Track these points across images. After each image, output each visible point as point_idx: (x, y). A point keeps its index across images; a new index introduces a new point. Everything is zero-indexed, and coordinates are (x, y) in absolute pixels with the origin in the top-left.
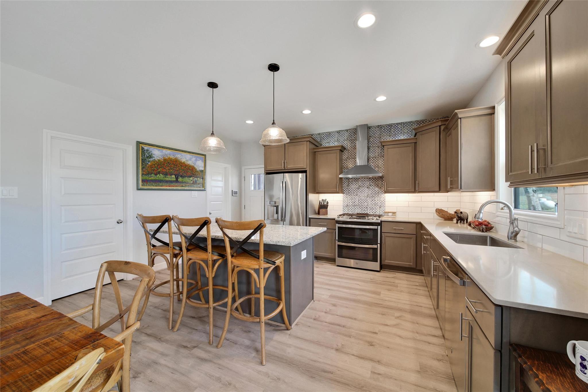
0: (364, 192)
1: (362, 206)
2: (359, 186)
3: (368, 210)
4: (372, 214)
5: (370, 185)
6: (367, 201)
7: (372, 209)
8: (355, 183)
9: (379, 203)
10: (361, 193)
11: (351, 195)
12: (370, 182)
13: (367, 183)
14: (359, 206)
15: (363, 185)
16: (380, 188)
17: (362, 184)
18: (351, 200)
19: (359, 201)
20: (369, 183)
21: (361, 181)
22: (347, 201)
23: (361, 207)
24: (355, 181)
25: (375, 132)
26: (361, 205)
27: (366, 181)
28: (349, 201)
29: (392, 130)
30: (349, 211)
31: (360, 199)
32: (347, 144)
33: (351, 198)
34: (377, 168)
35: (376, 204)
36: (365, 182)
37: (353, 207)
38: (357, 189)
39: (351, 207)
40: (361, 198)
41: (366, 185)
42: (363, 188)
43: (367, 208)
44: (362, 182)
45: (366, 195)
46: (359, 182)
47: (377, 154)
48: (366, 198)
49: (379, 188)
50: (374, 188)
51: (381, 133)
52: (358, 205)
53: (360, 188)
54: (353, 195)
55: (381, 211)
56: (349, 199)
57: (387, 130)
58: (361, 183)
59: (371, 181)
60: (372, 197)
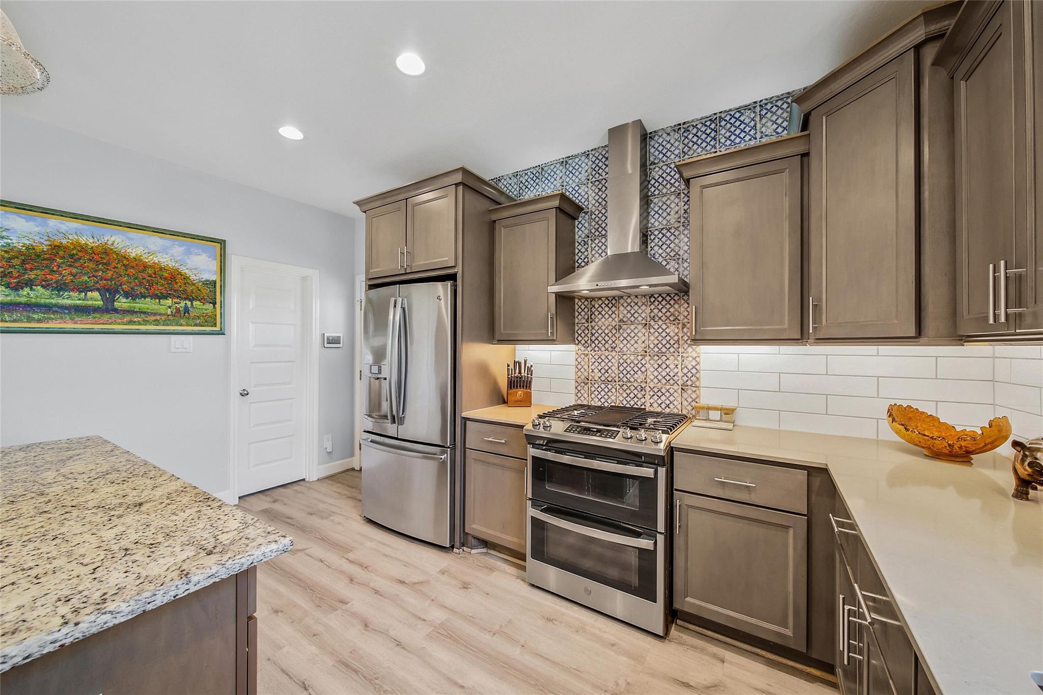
0: (636, 338)
1: (629, 384)
2: (621, 321)
3: (647, 397)
4: (659, 410)
5: (653, 318)
6: (643, 369)
7: (658, 393)
8: (610, 312)
9: (680, 374)
10: (625, 342)
11: (597, 349)
12: (653, 307)
13: (645, 311)
14: (621, 383)
15: (633, 319)
16: (684, 326)
17: (629, 315)
18: (596, 364)
19: (621, 368)
20: (648, 311)
21: (625, 305)
22: (586, 367)
23: (625, 387)
24: (610, 305)
25: (668, 146)
26: (625, 379)
27: (640, 304)
28: (593, 367)
29: (723, 132)
30: (593, 396)
31: (621, 361)
32: (586, 195)
33: (597, 357)
34: (673, 263)
35: (670, 379)
36: (636, 308)
37: (603, 386)
38: (614, 332)
39: (596, 386)
40: (625, 357)
41: (640, 319)
42: (633, 327)
43: (642, 389)
44: (629, 308)
45: (640, 350)
46: (622, 308)
47: (672, 218)
48: (640, 358)
49: (680, 326)
50: (664, 327)
51: (686, 149)
52: (617, 379)
53: (624, 327)
54: (603, 349)
55: (685, 403)
56: (593, 360)
57: (704, 136)
58: (625, 312)
59: (657, 303)
60: (660, 354)
